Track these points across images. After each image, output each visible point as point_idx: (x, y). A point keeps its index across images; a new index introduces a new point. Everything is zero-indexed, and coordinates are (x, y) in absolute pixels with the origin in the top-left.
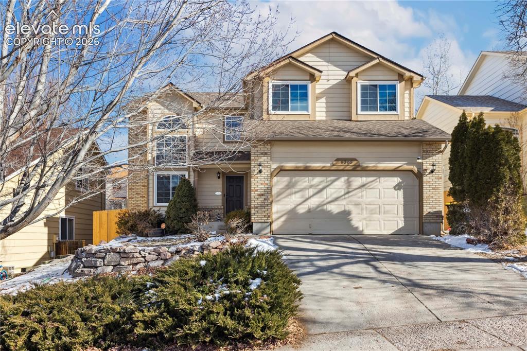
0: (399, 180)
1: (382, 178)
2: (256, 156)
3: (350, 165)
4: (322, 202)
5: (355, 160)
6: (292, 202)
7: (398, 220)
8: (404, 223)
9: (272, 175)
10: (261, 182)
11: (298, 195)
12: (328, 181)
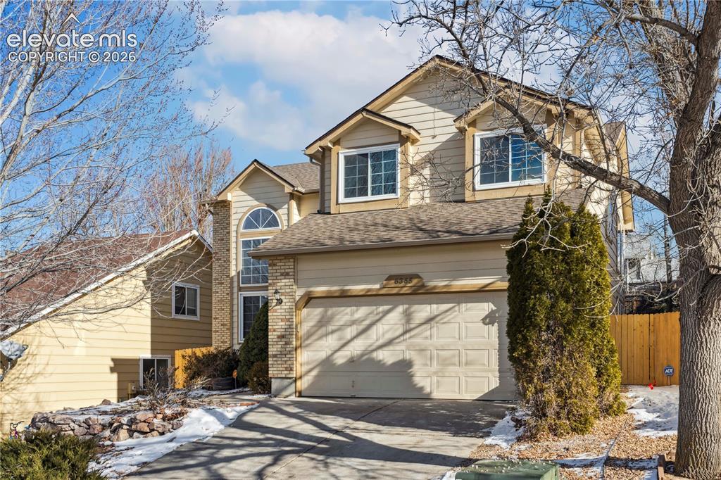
0: (492, 307)
1: (464, 304)
2: (275, 278)
3: (409, 285)
4: (370, 346)
5: (417, 276)
6: (327, 347)
7: (490, 375)
8: (498, 382)
9: (298, 307)
10: (281, 317)
11: (335, 336)
12: (380, 313)
